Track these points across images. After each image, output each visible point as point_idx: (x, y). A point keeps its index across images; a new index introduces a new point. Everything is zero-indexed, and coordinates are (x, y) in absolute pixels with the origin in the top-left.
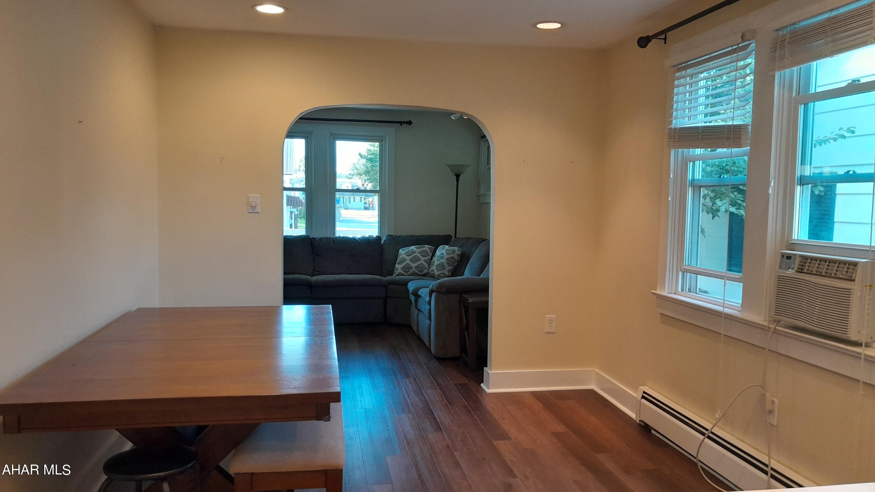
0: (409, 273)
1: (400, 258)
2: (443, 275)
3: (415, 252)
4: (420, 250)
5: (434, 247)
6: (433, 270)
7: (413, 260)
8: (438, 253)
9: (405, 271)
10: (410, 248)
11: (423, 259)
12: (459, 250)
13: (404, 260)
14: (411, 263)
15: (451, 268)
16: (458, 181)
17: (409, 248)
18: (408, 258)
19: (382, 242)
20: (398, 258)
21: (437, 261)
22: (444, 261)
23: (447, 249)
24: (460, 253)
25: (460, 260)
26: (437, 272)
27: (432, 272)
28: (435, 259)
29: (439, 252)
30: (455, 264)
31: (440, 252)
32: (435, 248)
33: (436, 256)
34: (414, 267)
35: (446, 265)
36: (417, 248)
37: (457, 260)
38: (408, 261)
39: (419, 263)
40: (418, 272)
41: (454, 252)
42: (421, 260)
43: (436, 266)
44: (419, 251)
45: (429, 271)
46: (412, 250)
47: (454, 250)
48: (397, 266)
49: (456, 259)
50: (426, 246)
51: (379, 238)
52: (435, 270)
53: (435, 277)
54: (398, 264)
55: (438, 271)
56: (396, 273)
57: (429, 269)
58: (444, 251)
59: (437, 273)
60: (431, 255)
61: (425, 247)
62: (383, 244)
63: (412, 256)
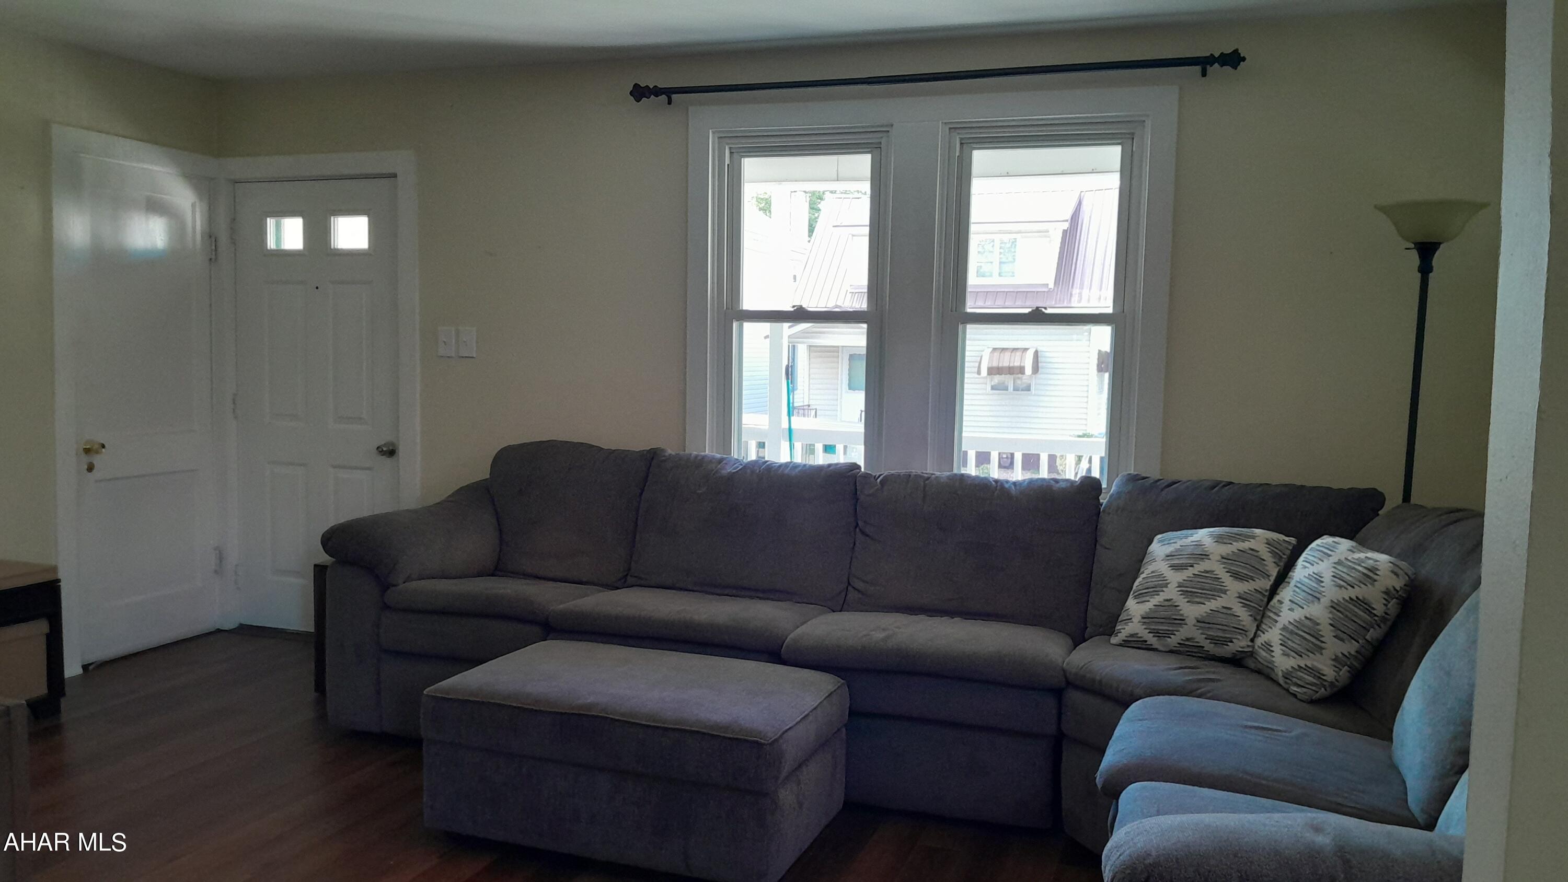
0: (1173, 641)
1: (1147, 571)
2: (1311, 679)
3: (1204, 556)
4: (1226, 549)
5: (1293, 540)
6: (1268, 646)
7: (1190, 591)
8: (1301, 571)
9: (1157, 633)
10: (1192, 535)
11: (1235, 587)
12: (1397, 570)
13: (1160, 584)
14: (1181, 601)
15: (1350, 648)
16: (1425, 269)
17: (1186, 537)
18: (1175, 578)
19: (1104, 500)
20: (1142, 570)
21: (1291, 610)
22: (1318, 611)
23: (1343, 559)
24: (1398, 583)
25: (1398, 616)
26: (1285, 658)
27: (1264, 654)
28: (1286, 594)
29: (1305, 567)
30: (1373, 634)
31: (1311, 570)
32: (1294, 547)
33: (1293, 583)
34: (1191, 621)
35: (1327, 633)
36: (1220, 540)
37: (1384, 619)
38: (1171, 593)
39: (1213, 604)
40: (1208, 646)
41: (1370, 575)
42: (1225, 592)
43: (1285, 628)
44: (1224, 554)
45: (1253, 647)
46: (1199, 545)
47: (1373, 570)
48: (1131, 603)
49: (1379, 609)
50: (1258, 531)
51: (1090, 486)
52: (1277, 650)
53: (1273, 676)
54: (1135, 597)
55: (1288, 655)
56: (1122, 636)
57: (1255, 635)
58: (1325, 568)
59: (1282, 662)
60: (1274, 572)
61: (1254, 537)
62: (1104, 511)
63: (1190, 572)
